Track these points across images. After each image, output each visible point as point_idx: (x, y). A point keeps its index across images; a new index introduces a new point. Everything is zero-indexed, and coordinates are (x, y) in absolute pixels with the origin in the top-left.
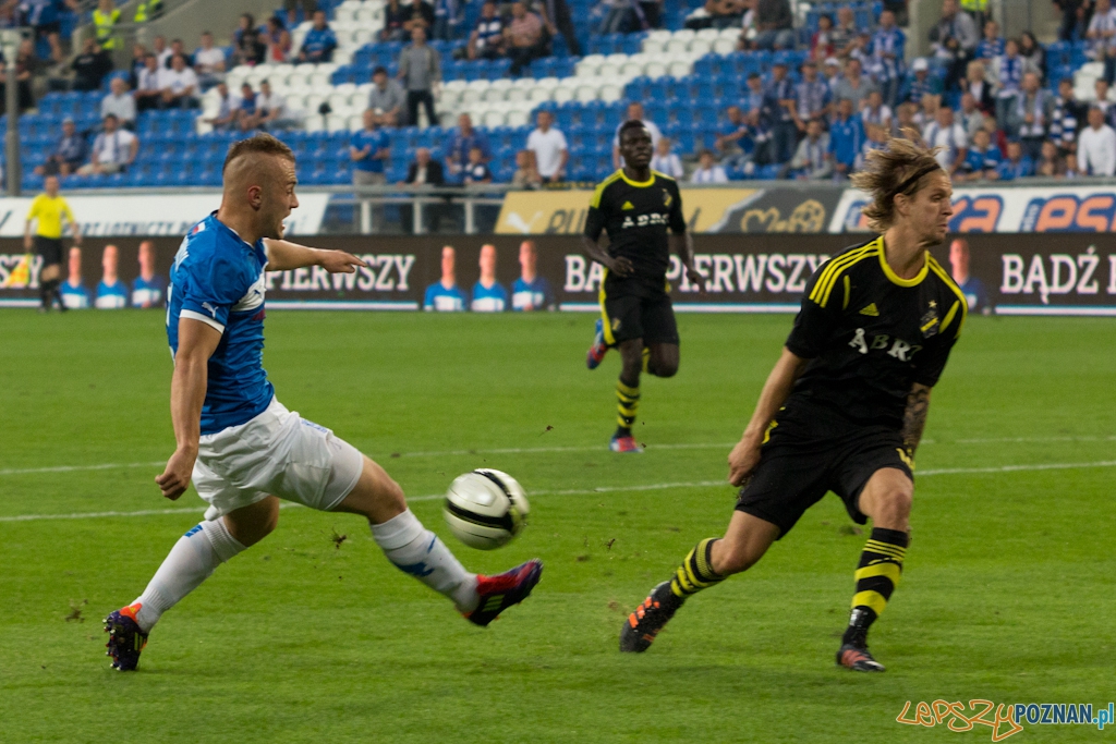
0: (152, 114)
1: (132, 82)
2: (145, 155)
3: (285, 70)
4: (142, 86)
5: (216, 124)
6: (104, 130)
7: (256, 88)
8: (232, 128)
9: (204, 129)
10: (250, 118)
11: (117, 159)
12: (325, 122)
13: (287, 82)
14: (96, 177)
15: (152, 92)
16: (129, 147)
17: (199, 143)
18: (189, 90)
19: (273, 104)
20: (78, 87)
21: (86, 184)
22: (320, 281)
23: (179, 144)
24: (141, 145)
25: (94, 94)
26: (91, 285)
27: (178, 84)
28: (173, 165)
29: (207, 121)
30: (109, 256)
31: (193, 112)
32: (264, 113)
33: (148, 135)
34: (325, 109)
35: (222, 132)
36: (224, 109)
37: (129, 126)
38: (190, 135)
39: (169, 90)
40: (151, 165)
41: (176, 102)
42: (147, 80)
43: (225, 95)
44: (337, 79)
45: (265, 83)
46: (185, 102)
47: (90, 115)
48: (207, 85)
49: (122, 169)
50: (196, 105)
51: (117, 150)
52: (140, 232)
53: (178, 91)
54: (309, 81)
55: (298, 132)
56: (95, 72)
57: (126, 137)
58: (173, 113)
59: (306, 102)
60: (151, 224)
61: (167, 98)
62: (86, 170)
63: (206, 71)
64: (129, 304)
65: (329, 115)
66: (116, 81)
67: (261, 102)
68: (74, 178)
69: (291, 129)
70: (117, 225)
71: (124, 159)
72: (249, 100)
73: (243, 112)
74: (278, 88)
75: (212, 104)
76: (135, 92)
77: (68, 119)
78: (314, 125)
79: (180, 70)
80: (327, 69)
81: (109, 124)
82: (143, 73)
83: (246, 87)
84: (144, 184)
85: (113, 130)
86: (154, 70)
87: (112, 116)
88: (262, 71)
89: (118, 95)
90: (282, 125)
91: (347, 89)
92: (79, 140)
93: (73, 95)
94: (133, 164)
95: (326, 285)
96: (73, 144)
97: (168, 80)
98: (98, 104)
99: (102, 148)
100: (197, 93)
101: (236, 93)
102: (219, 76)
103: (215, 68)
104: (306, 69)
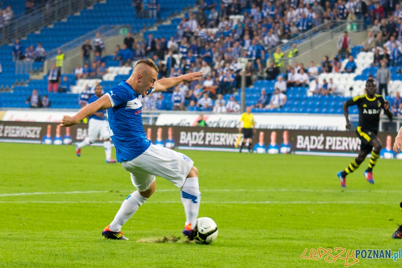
0: (292, 89)
1: (286, 78)
2: (289, 102)
3: (338, 75)
4: (289, 79)
5: (314, 93)
6: (275, 94)
7: (328, 81)
8: (319, 94)
9: (310, 94)
10: (325, 91)
11: (279, 104)
12: (351, 93)
13: (339, 79)
14: (272, 109)
15: (293, 81)
16: (284, 100)
17: (307, 99)
18: (305, 81)
19: (333, 87)
20: (268, 79)
21: (268, 111)
22: (345, 146)
23: (300, 99)
24: (288, 99)
25: (273, 81)
26: (267, 145)
27: (302, 79)
28: (298, 106)
29: (311, 92)
30: (273, 136)
31: (306, 89)
32: (330, 90)
33: (290, 96)
34: (351, 89)
35: (315, 96)
36: (317, 88)
37: (284, 93)
38: (305, 96)
39: (298, 81)
40: (291, 106)
41: (301, 85)
42: (291, 77)
43: (317, 83)
44: (356, 79)
45: (331, 80)
46: (304, 85)
47: (271, 88)
48: (311, 80)
49: (281, 107)
50: (307, 86)
51: (279, 101)
52: (285, 128)
53: (301, 81)
54: (346, 79)
55: (341, 96)
56: (274, 74)
57: (283, 96)
58: (299, 89)
59: (345, 86)
60: (289, 125)
61: (298, 83)
62: (268, 107)
63: (311, 75)
64: (279, 152)
65: (352, 91)
66: (280, 77)
67: (329, 86)
68: (264, 109)
69: (339, 95)
70: (277, 126)
71: (282, 103)
72: (325, 85)
73: (323, 89)
74: (335, 81)
75: (313, 86)
76: (287, 81)
77: (263, 89)
78: (347, 94)
79: (302, 74)
80: (353, 75)
81: (277, 91)
82: (290, 75)
83: (325, 80)
84: (288, 112)
85: (278, 93)
86: (293, 73)
87: (278, 89)
88: (331, 75)
89: (280, 82)
90: (336, 94)
91: (359, 82)
92: (266, 97)
93: (266, 81)
94: (285, 105)
95: (347, 148)
96: (264, 98)
97: (298, 77)
98: (273, 85)
99: (274, 99)
100: (308, 82)
101: (321, 83)
102: (316, 77)
103: (315, 74)
104: (346, 75)
